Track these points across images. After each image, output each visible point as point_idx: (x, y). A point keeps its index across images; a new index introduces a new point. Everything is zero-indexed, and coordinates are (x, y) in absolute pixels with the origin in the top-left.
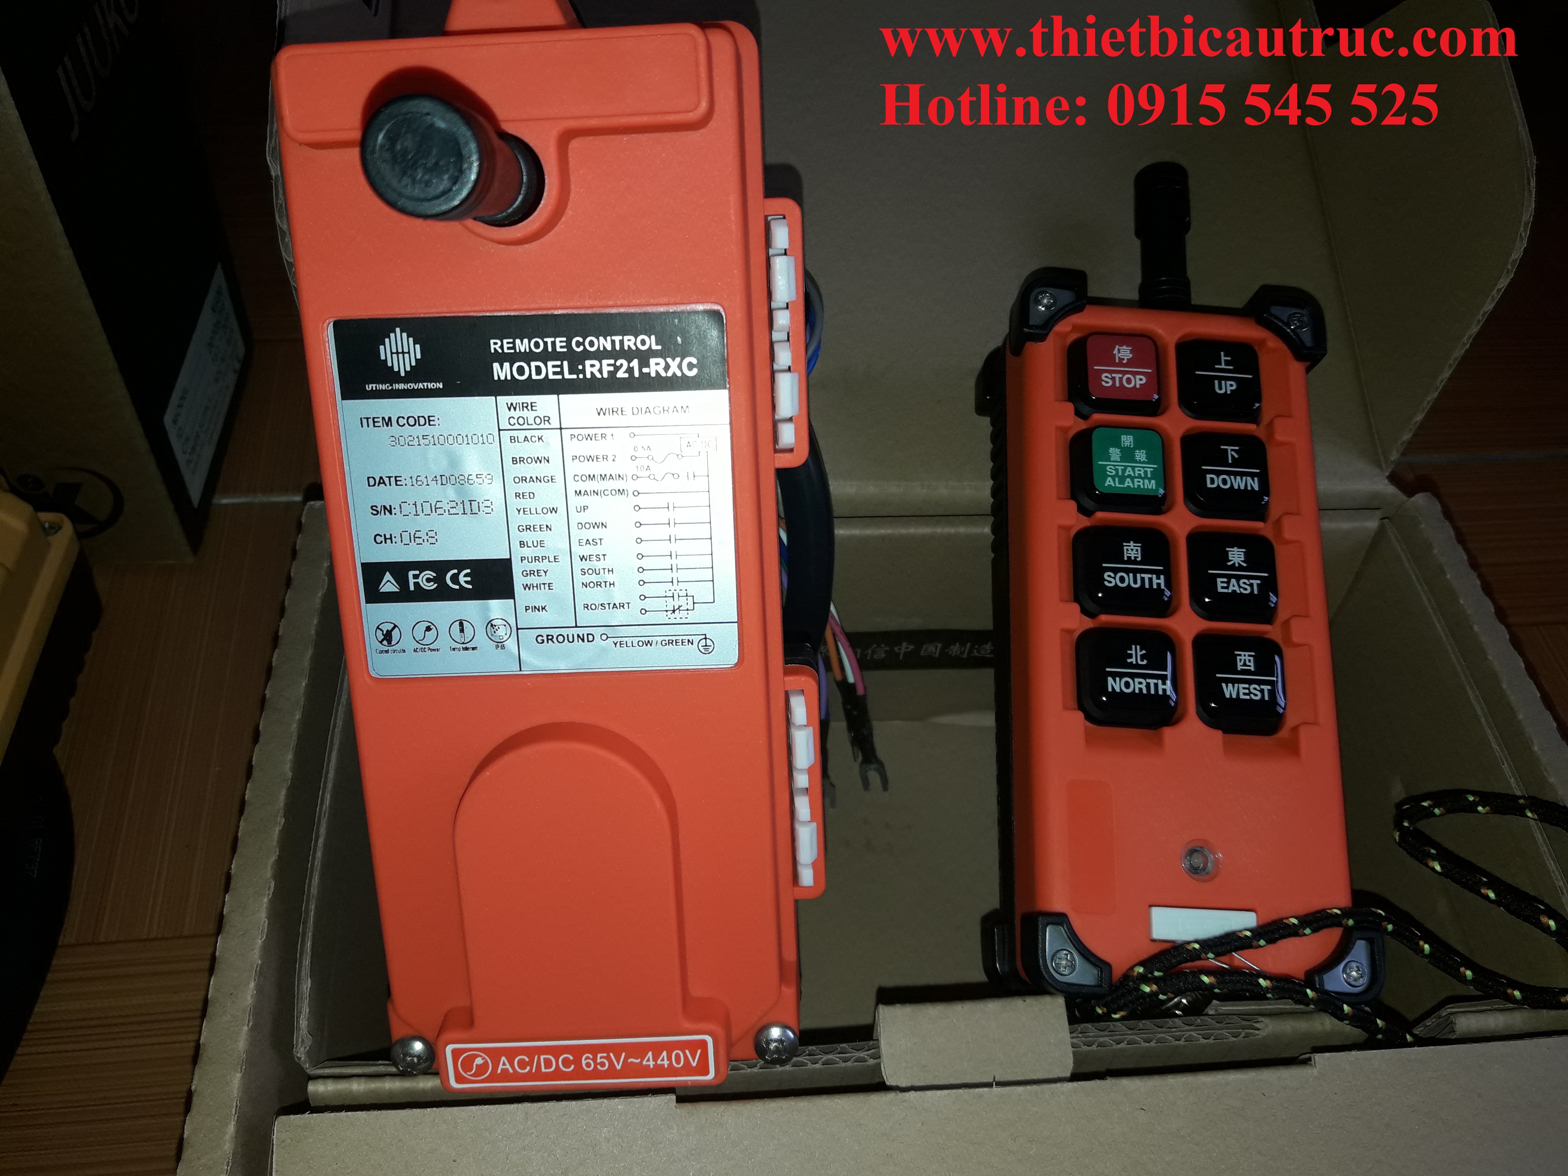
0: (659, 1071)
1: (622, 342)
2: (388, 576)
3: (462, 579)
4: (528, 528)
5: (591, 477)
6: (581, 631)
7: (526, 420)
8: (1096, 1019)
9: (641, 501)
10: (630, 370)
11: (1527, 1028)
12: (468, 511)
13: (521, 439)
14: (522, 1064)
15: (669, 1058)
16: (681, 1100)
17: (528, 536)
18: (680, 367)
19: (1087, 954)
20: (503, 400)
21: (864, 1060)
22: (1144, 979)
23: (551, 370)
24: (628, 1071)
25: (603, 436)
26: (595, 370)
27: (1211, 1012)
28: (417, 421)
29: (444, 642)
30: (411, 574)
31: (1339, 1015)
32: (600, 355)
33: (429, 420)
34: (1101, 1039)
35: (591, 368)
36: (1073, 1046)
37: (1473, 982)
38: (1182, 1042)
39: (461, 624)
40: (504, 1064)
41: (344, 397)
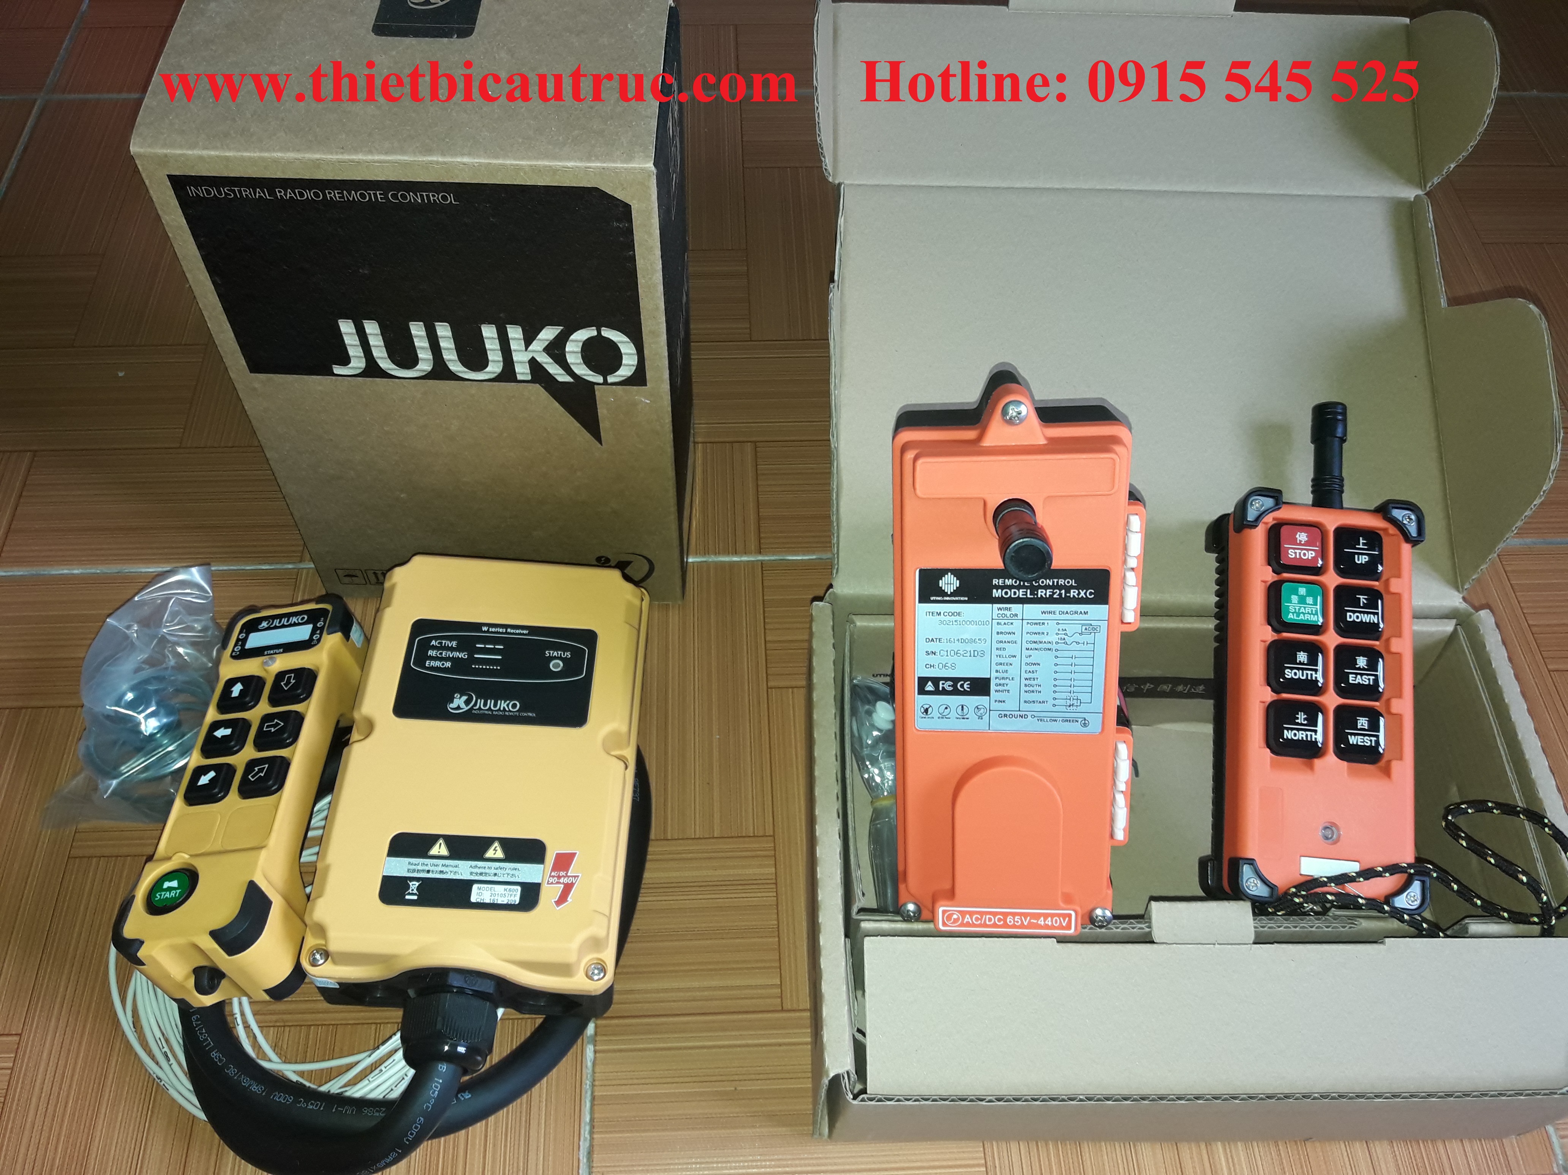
0: (1047, 927)
1: (1058, 582)
2: (930, 683)
3: (965, 686)
4: (1001, 664)
5: (1035, 642)
6: (1021, 713)
7: (1006, 615)
8: (1268, 914)
9: (1058, 654)
10: (1060, 594)
11: (1511, 934)
12: (972, 655)
13: (1002, 623)
14: (977, 919)
15: (1052, 921)
16: (1058, 942)
17: (999, 668)
18: (1085, 594)
19: (1264, 881)
20: (996, 606)
21: (1143, 929)
22: (1295, 895)
23: (1021, 593)
24: (1031, 926)
25: (1043, 624)
26: (1043, 594)
27: (1331, 914)
28: (953, 614)
29: (953, 714)
30: (941, 682)
31: (1402, 920)
32: (1046, 587)
33: (959, 614)
34: (1270, 925)
35: (1041, 593)
36: (1255, 927)
37: (1481, 906)
38: (1313, 929)
39: (962, 707)
40: (967, 919)
41: (920, 602)
